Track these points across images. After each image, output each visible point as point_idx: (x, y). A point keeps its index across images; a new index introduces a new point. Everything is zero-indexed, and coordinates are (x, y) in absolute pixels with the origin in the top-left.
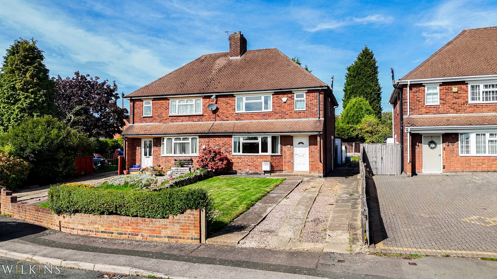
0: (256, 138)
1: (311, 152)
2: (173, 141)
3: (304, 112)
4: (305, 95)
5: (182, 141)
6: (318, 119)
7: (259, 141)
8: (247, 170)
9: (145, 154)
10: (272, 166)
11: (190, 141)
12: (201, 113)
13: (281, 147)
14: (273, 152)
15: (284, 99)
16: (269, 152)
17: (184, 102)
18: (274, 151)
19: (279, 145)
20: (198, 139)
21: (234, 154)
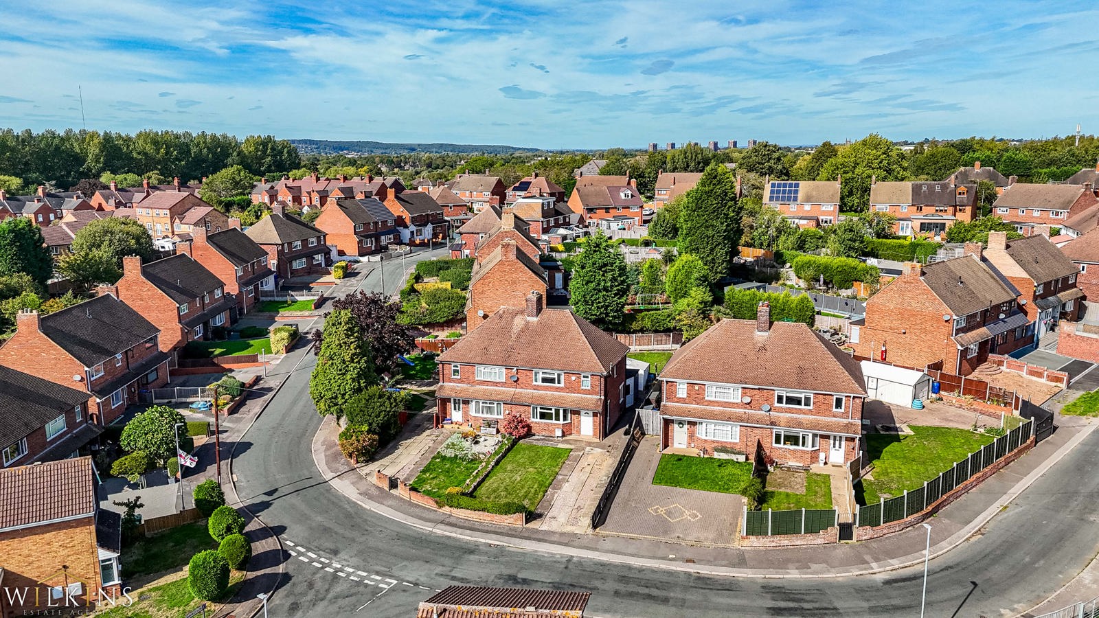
0: (551, 409)
1: (594, 422)
2: (481, 404)
3: (589, 390)
4: (589, 376)
5: (488, 405)
6: (599, 397)
7: (553, 411)
8: (544, 433)
9: (455, 409)
10: (563, 432)
11: (495, 405)
12: (504, 381)
13: (571, 416)
14: (564, 420)
15: (573, 378)
16: (561, 421)
17: (488, 369)
18: (565, 418)
19: (569, 414)
20: (502, 405)
21: (532, 420)
